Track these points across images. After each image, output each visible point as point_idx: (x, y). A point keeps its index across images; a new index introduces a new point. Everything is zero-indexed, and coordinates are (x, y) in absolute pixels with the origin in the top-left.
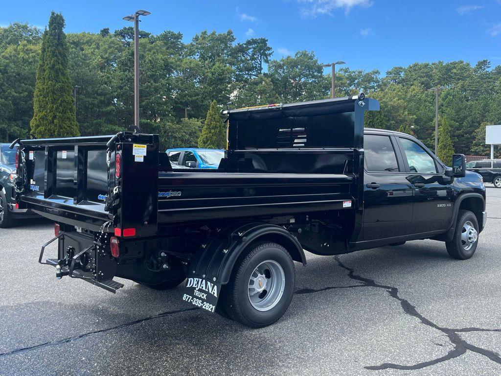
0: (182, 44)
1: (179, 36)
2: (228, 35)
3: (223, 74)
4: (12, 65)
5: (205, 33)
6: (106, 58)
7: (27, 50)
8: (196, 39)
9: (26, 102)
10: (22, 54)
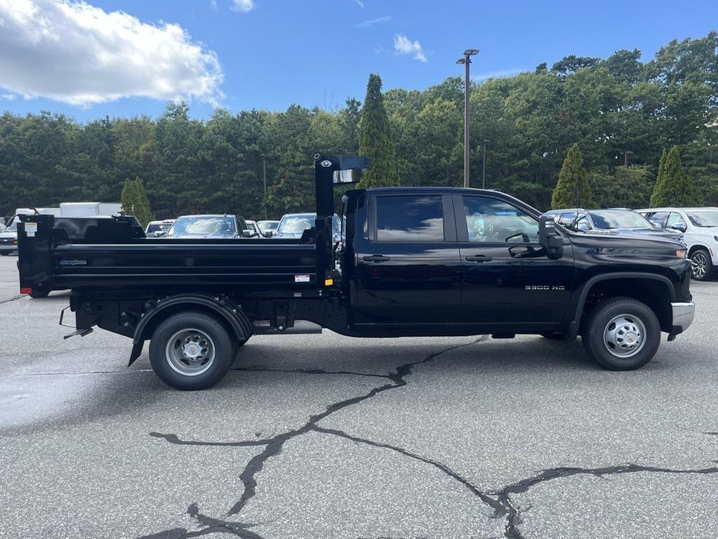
0: (640, 64)
1: (637, 54)
2: (709, 38)
3: (691, 97)
4: (423, 126)
5: (675, 42)
6: (533, 101)
7: (442, 107)
8: (660, 53)
9: (435, 164)
10: (436, 113)
